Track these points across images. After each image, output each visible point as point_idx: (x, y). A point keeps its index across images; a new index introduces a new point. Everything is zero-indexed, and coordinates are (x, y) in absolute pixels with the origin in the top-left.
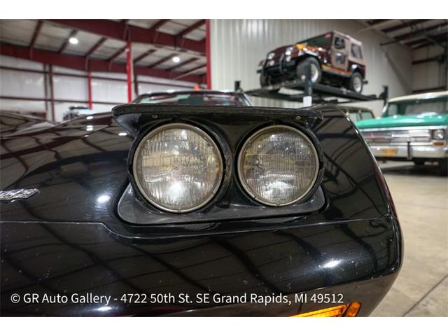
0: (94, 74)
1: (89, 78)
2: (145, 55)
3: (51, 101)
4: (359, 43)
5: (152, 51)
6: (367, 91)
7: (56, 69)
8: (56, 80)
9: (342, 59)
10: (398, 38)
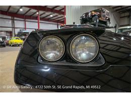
0: (26, 20)
1: (25, 21)
2: (42, 14)
3: (14, 28)
4: (108, 12)
5: (44, 13)
6: (110, 26)
7: (15, 18)
8: (15, 22)
9: (104, 16)
10: (117, 10)
